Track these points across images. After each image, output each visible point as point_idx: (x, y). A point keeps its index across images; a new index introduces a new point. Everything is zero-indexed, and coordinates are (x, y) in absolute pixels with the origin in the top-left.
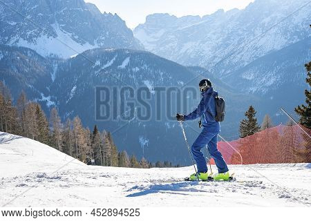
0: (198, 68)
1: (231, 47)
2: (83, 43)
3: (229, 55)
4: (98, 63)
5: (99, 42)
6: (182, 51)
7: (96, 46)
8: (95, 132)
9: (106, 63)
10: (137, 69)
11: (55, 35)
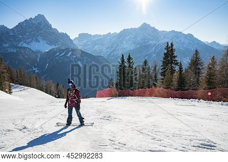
0: (100, 56)
1: (114, 48)
2: (51, 45)
3: (113, 51)
4: (58, 54)
5: (58, 45)
6: (94, 49)
7: (57, 47)
8: (58, 85)
9: (61, 54)
10: (75, 57)
11: (39, 42)
